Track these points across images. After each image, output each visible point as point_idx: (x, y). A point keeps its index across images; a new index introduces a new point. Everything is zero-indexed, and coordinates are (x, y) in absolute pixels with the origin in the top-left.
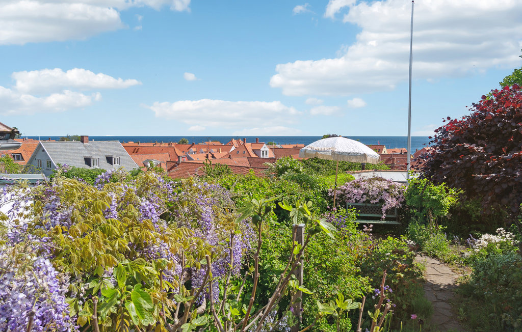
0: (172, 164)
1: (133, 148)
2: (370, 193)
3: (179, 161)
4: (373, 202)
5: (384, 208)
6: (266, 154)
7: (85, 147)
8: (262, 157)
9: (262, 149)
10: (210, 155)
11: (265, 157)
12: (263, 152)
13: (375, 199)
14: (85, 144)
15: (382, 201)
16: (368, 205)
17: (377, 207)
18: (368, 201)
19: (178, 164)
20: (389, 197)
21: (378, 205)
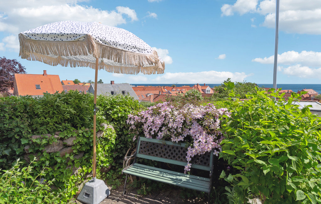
0: (156, 96)
1: (143, 88)
2: (170, 125)
3: (159, 94)
4: (175, 139)
5: (191, 152)
6: (209, 92)
7: (112, 86)
8: (206, 93)
9: (207, 89)
10: (180, 92)
11: (208, 93)
12: (207, 90)
13: (179, 134)
14: (112, 85)
15: (189, 139)
16: (168, 143)
17: (182, 148)
18: (168, 138)
19: (159, 96)
20: (201, 133)
21: (183, 145)
